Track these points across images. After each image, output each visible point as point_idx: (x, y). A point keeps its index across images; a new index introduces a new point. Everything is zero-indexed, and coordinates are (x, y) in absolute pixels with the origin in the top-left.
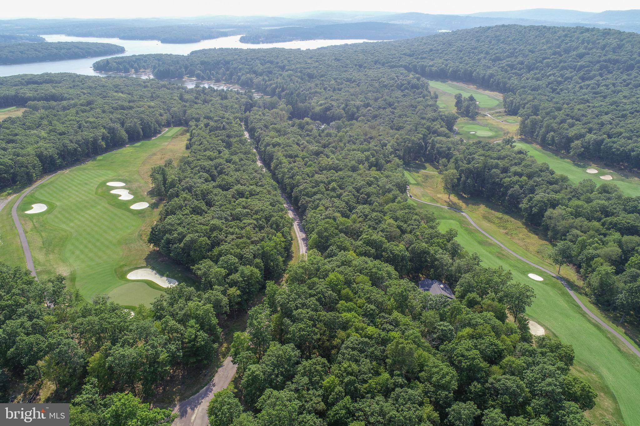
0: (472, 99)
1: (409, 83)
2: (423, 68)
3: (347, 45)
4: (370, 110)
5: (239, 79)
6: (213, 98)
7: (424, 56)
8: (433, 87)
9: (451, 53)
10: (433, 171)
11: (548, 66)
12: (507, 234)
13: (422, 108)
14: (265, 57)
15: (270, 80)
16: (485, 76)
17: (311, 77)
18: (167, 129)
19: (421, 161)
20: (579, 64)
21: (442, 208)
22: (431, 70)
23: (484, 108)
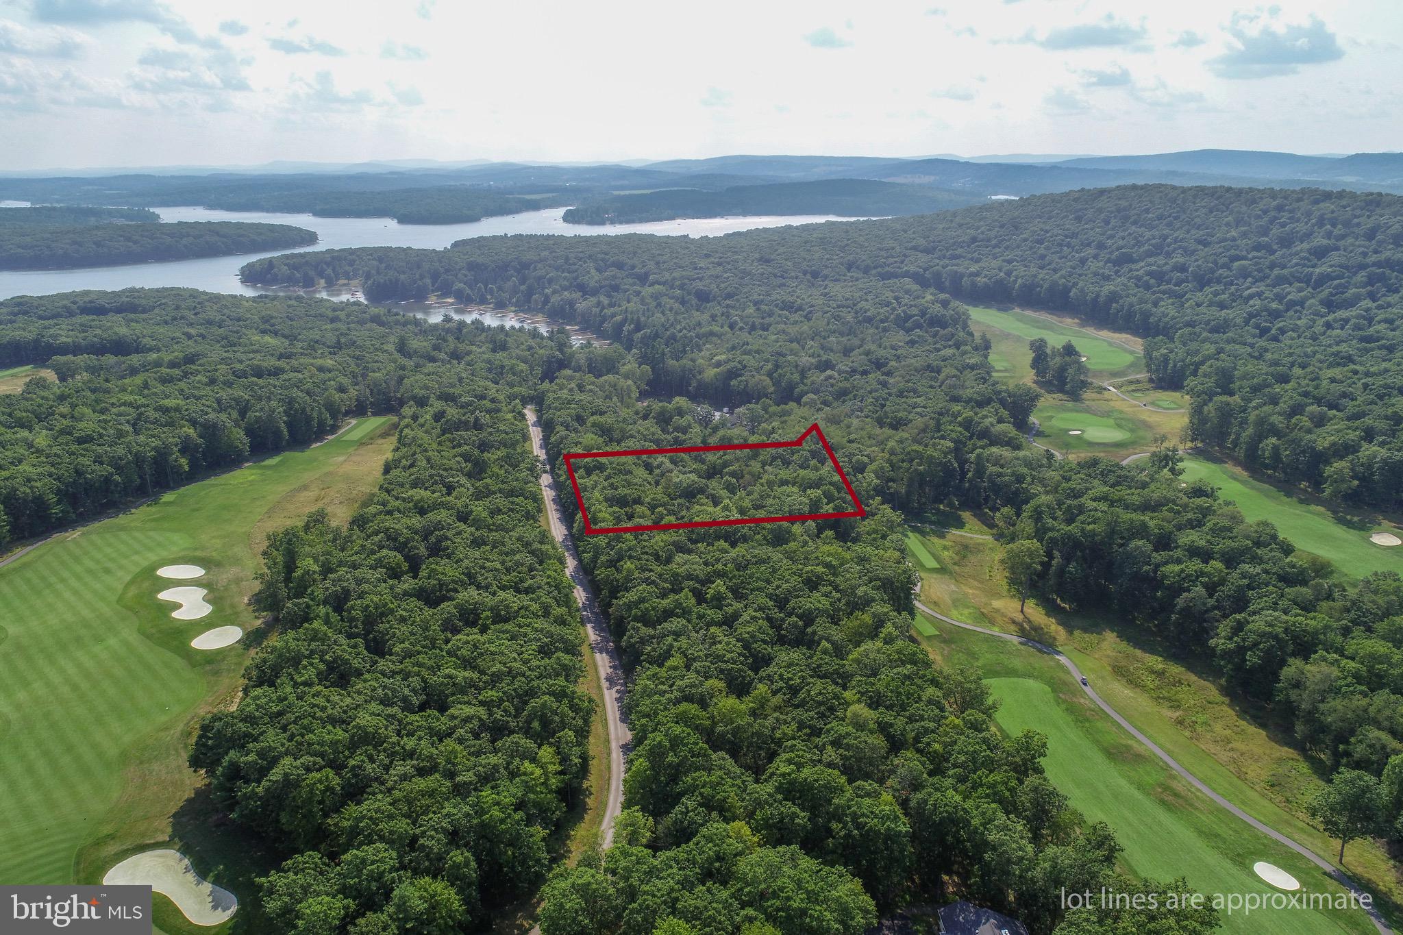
0: (1069, 350)
1: (923, 314)
2: (956, 278)
3: (790, 227)
4: (830, 377)
5: (546, 301)
6: (474, 348)
7: (959, 251)
8: (978, 322)
9: (1018, 247)
10: (981, 533)
11: (1245, 274)
12: (1180, 722)
13: (955, 372)
14: (607, 254)
15: (611, 305)
16: (1098, 296)
17: (703, 297)
18: (354, 422)
19: (951, 505)
20: (1318, 270)
21: (1005, 642)
22: (974, 284)
23: (1101, 372)
